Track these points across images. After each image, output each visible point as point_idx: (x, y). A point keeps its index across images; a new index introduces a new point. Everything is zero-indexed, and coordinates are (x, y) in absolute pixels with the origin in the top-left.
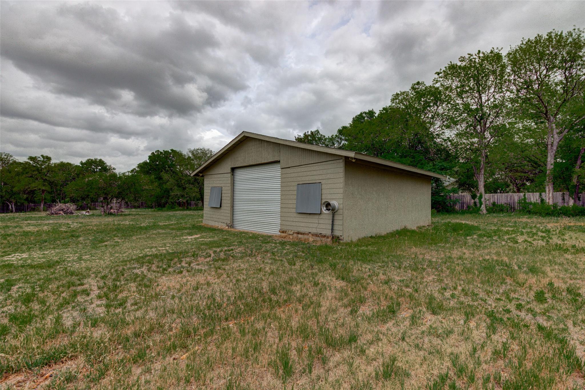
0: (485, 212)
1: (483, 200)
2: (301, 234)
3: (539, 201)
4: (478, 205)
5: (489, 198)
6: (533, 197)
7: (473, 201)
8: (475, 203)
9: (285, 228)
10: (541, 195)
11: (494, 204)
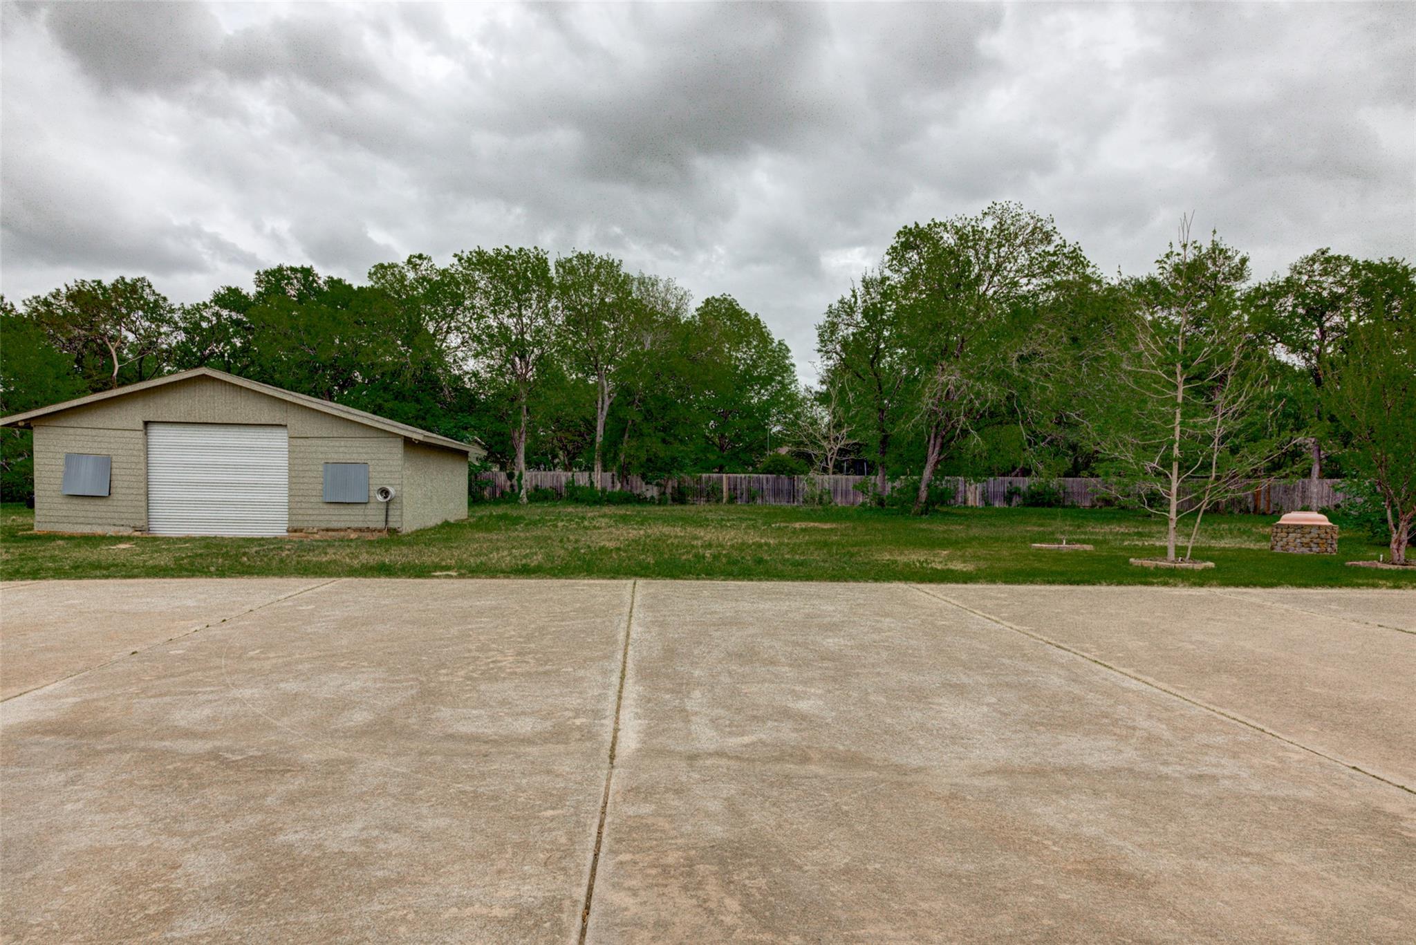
0: (525, 500)
1: (523, 482)
2: (333, 530)
3: (588, 485)
4: (517, 491)
5: (530, 478)
6: (582, 479)
7: (509, 483)
8: (512, 486)
9: (296, 525)
10: (590, 476)
11: (536, 488)
